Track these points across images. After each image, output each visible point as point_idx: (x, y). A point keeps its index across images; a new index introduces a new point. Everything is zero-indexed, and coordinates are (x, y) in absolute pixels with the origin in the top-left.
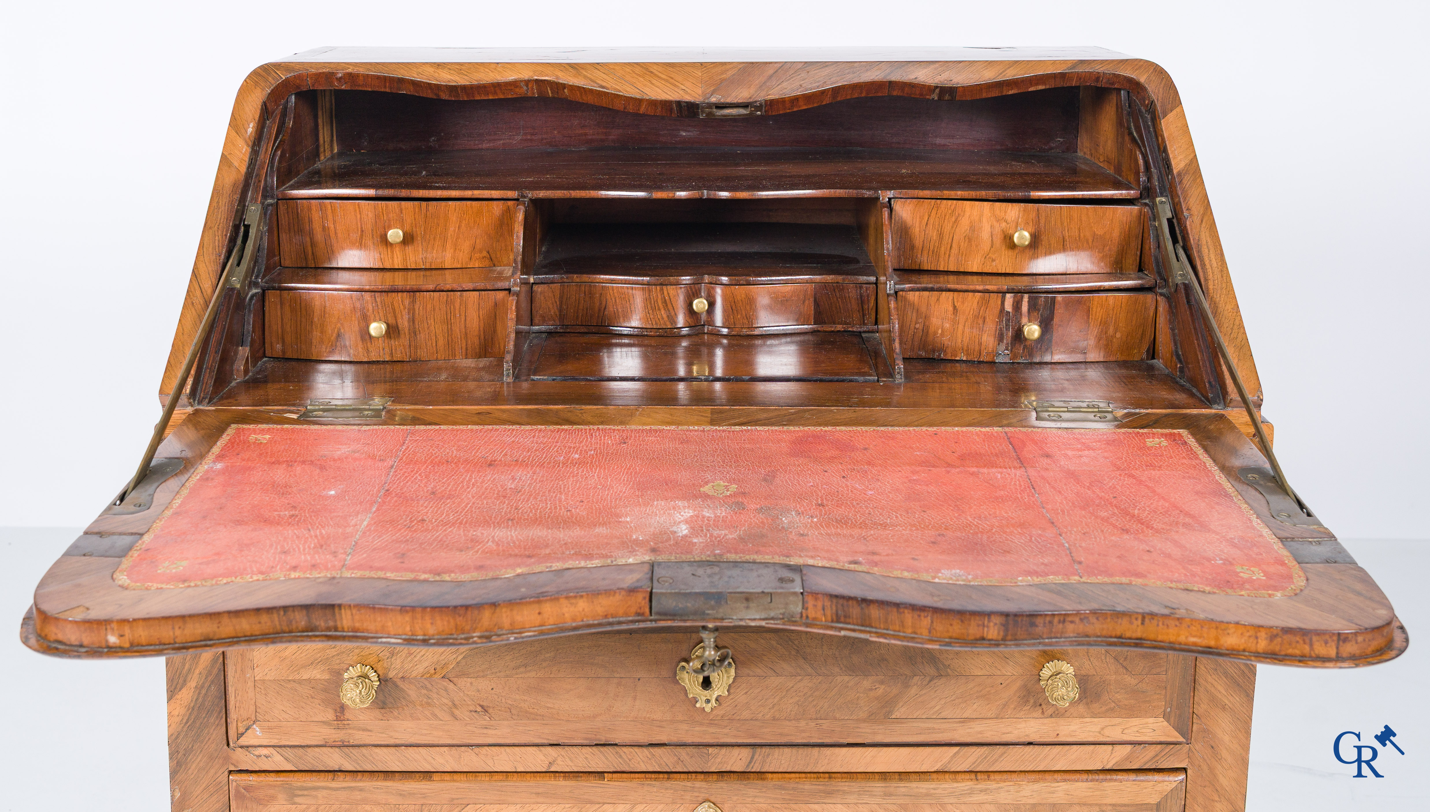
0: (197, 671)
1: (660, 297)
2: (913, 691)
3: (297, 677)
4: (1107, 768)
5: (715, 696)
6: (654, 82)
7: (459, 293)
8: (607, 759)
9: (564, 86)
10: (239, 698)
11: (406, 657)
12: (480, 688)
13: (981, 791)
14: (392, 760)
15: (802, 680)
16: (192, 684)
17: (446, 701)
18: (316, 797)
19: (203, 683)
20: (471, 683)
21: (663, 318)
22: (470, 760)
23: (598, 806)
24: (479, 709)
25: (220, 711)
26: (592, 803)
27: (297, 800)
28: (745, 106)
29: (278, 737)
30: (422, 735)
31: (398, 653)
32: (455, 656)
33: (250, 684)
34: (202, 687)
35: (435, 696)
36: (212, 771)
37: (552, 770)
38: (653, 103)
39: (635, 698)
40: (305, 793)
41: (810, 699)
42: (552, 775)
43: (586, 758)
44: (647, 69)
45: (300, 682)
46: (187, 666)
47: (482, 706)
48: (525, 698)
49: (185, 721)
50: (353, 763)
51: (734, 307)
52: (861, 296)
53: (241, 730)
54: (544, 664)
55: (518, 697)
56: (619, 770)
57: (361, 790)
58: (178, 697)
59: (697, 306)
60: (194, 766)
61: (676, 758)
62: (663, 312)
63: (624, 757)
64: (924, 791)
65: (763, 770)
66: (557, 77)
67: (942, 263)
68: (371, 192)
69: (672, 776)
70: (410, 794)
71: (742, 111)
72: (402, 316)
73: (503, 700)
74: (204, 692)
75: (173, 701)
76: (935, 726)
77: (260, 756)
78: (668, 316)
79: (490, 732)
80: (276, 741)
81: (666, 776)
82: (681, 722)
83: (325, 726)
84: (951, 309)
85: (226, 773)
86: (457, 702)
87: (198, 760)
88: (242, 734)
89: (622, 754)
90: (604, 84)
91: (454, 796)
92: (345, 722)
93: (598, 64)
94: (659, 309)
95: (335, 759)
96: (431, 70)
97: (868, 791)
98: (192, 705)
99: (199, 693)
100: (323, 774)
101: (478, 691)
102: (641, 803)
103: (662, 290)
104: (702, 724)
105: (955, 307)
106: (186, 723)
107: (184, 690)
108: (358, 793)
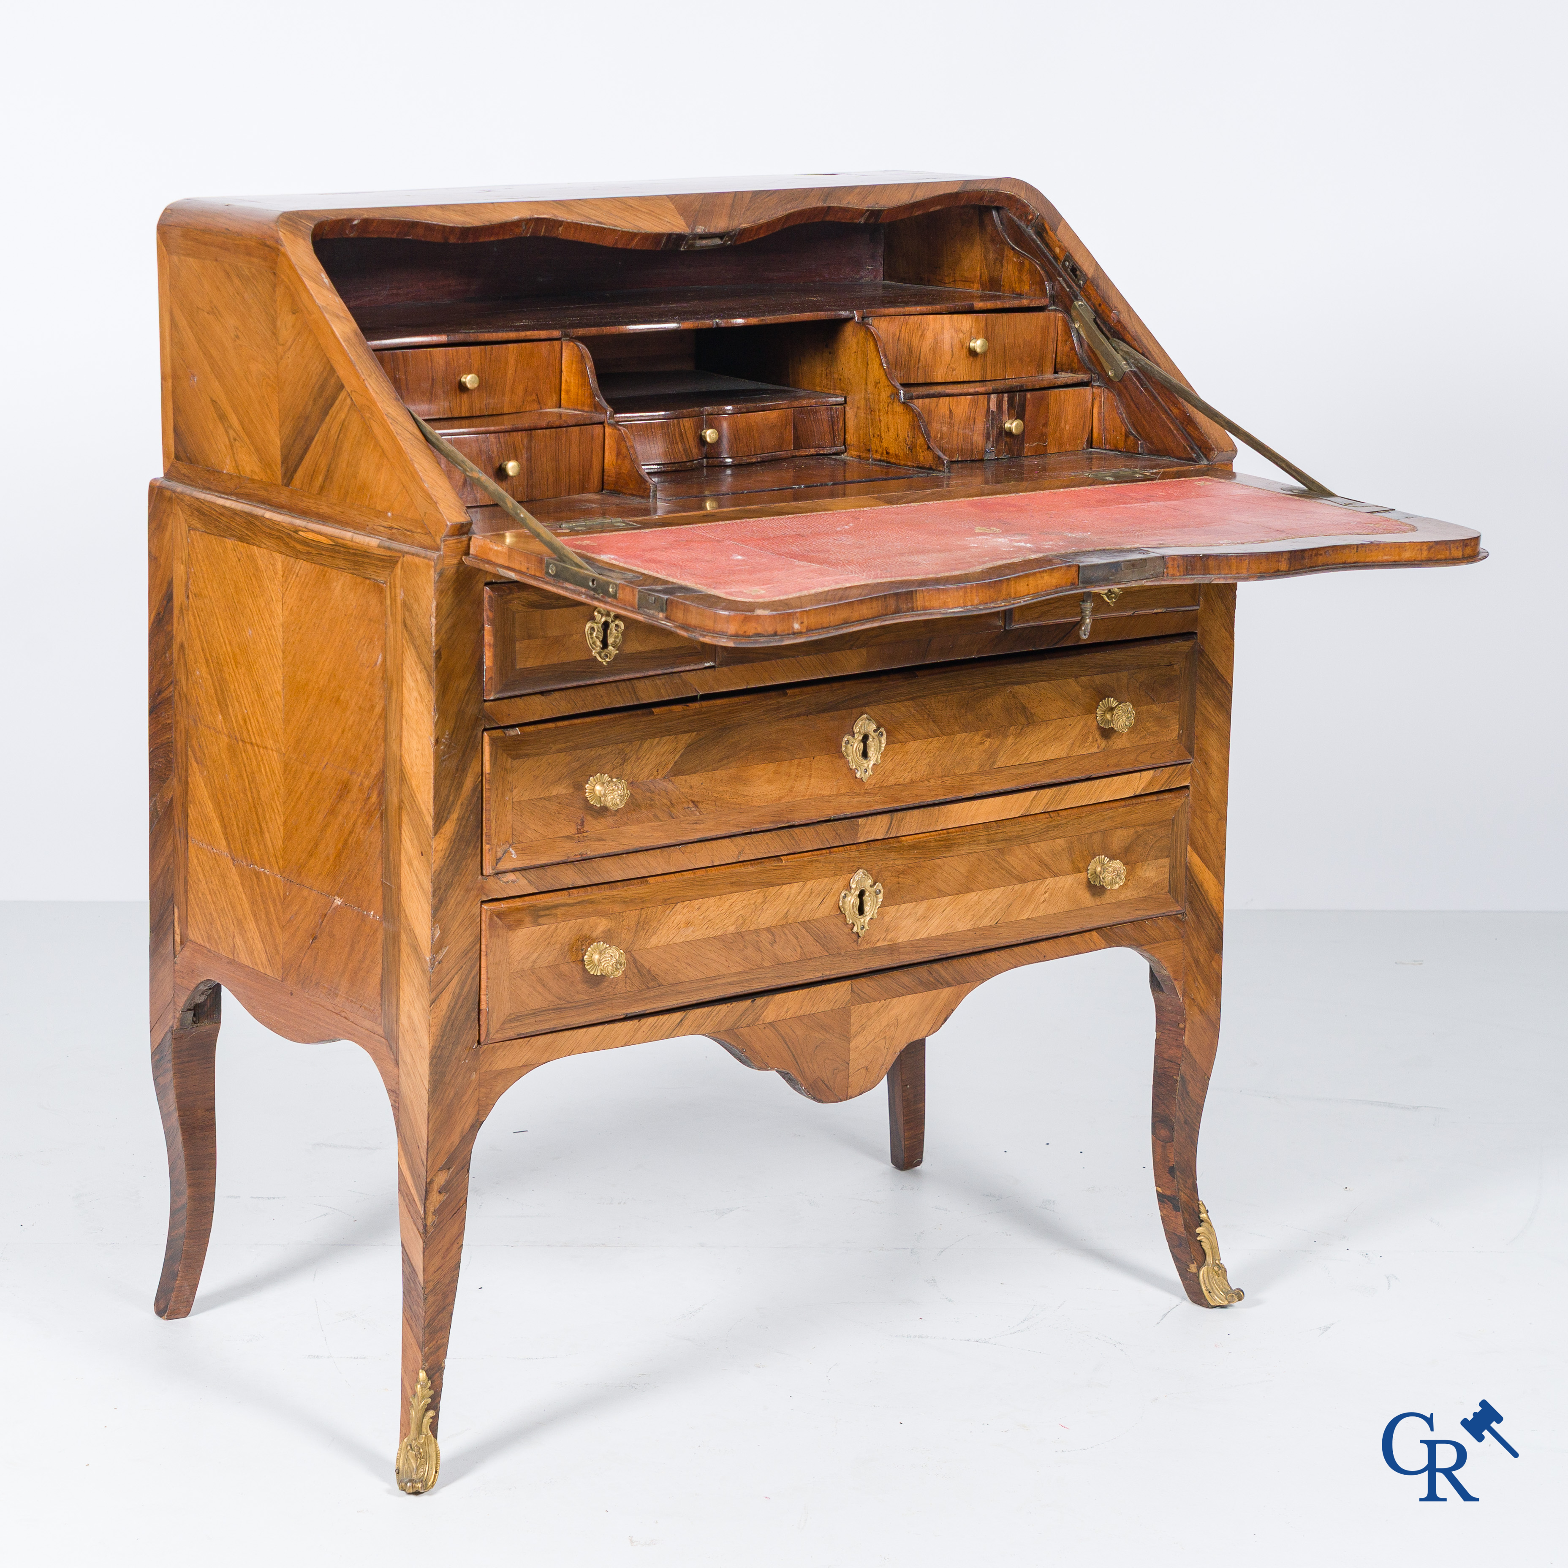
0: (459, 803)
1: (677, 430)
2: (1010, 740)
3: (547, 794)
4: (1137, 793)
5: (870, 766)
6: (639, 215)
7: (565, 429)
8: (783, 842)
9: (560, 223)
10: (499, 822)
11: (635, 762)
12: (692, 784)
13: (1054, 827)
14: (614, 870)
15: (932, 741)
16: (455, 816)
17: (665, 801)
18: (556, 915)
19: (464, 814)
20: (686, 781)
21: (680, 452)
22: (680, 860)
23: (778, 887)
24: (691, 805)
25: (477, 842)
26: (774, 885)
27: (541, 920)
28: (721, 236)
29: (529, 857)
30: (646, 837)
31: (628, 759)
32: (673, 756)
33: (509, 807)
34: (463, 818)
35: (658, 797)
36: (468, 904)
37: (741, 860)
38: (646, 237)
39: (810, 777)
40: (547, 912)
41: (939, 759)
42: (741, 864)
43: (767, 844)
44: (625, 204)
45: (549, 799)
46: (451, 799)
47: (693, 802)
48: (727, 789)
49: (447, 855)
50: (584, 878)
51: (737, 437)
52: (832, 417)
53: (499, 854)
54: (743, 754)
55: (721, 789)
56: (791, 851)
57: (592, 902)
58: (442, 831)
59: (710, 436)
60: (453, 900)
61: (834, 833)
62: (680, 445)
63: (796, 838)
64: (1015, 834)
65: (898, 835)
66: (555, 215)
67: (913, 376)
68: (443, 338)
69: (832, 850)
70: (631, 900)
71: (718, 241)
72: (522, 455)
73: (710, 794)
74: (464, 822)
75: (438, 836)
76: (1026, 771)
77: (508, 882)
78: (684, 450)
79: (699, 826)
80: (528, 862)
81: (828, 851)
82: (844, 794)
83: (568, 841)
84: (948, 412)
85: (479, 904)
86: (674, 801)
87: (457, 894)
88: (500, 859)
89: (795, 835)
90: (599, 220)
91: (666, 897)
92: (584, 834)
93: (580, 200)
94: (677, 443)
95: (570, 876)
96: (439, 212)
97: (976, 841)
98: (453, 838)
99: (460, 824)
100: (559, 893)
101: (691, 787)
102: (811, 879)
103: (679, 423)
104: (859, 795)
105: (950, 411)
106: (448, 857)
107: (448, 823)
108: (590, 906)
